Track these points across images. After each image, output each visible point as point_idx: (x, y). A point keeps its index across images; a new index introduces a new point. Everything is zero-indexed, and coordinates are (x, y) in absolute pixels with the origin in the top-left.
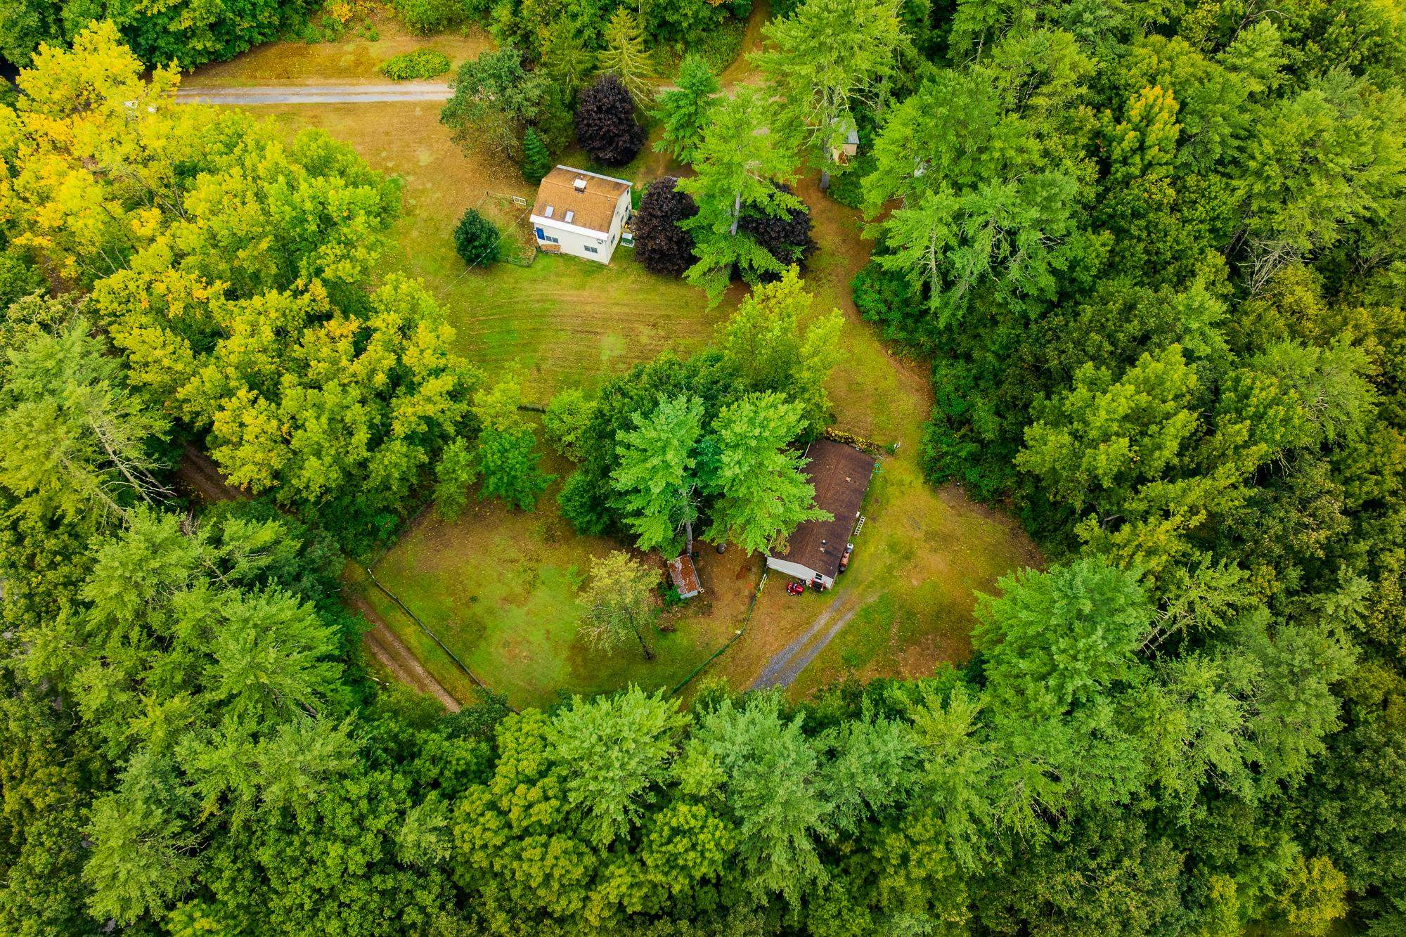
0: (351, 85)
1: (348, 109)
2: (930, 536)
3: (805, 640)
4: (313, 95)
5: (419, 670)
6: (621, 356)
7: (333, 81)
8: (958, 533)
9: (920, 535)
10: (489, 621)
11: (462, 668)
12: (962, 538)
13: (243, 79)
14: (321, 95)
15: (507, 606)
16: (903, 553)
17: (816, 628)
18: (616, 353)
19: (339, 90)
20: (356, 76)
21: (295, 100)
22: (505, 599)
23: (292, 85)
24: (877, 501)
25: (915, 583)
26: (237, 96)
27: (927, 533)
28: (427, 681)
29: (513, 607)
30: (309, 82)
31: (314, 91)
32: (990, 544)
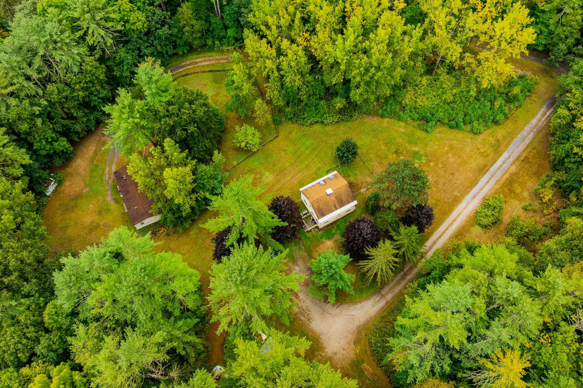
0: (498, 181)
1: (482, 170)
2: (97, 226)
3: (115, 160)
4: (504, 162)
5: (222, 61)
6: (261, 178)
7: (507, 175)
8: (89, 237)
9: (101, 223)
10: (217, 85)
11: (211, 71)
12: (85, 236)
13: (535, 144)
14: (501, 166)
15: (216, 93)
16: (103, 212)
17: (114, 165)
18: (264, 178)
19: (498, 175)
20: (503, 186)
21: (505, 155)
22: (218, 93)
23: (517, 159)
24: (127, 222)
25: (91, 206)
26: (525, 137)
27: (99, 226)
28: (217, 61)
29: (214, 94)
30: (513, 167)
31: (505, 165)
32: (73, 243)
